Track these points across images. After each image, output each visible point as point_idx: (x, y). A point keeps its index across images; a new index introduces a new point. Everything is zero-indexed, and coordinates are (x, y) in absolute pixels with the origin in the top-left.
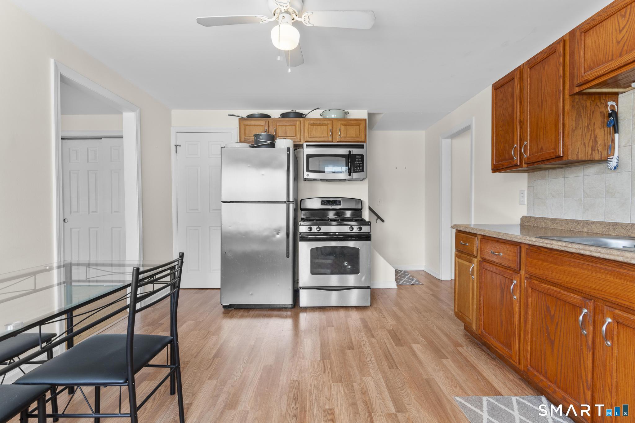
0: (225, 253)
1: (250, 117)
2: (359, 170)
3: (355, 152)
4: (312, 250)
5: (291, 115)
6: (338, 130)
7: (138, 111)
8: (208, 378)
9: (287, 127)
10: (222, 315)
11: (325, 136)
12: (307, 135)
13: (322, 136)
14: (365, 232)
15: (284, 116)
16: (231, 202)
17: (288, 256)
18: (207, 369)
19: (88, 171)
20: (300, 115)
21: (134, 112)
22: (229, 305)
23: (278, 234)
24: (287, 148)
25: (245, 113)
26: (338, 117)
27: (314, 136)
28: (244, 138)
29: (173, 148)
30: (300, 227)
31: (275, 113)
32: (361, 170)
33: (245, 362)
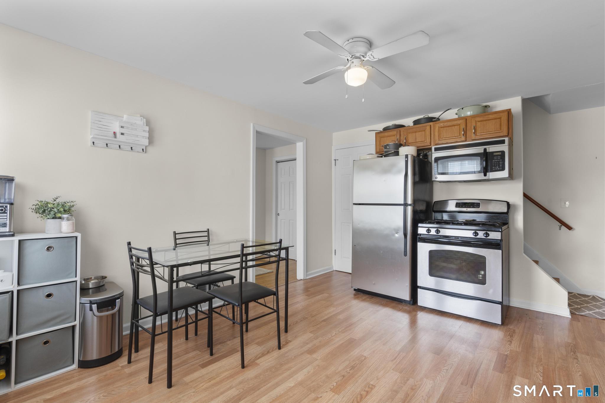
0: (355, 246)
1: (386, 129)
2: (499, 169)
3: (491, 149)
4: (431, 252)
5: (423, 121)
6: (473, 127)
7: (305, 141)
8: (310, 331)
9: (417, 134)
10: (353, 296)
11: (457, 136)
12: (437, 138)
13: (453, 137)
14: (494, 239)
15: (416, 122)
16: (360, 204)
17: (405, 255)
18: (314, 326)
19: (290, 182)
20: (431, 120)
21: (302, 142)
22: (357, 289)
23: (397, 233)
24: (406, 155)
25: (380, 127)
26: (475, 113)
27: (444, 138)
28: (379, 149)
29: (333, 162)
30: (419, 228)
31: (408, 122)
32: (501, 169)
33: (340, 330)
